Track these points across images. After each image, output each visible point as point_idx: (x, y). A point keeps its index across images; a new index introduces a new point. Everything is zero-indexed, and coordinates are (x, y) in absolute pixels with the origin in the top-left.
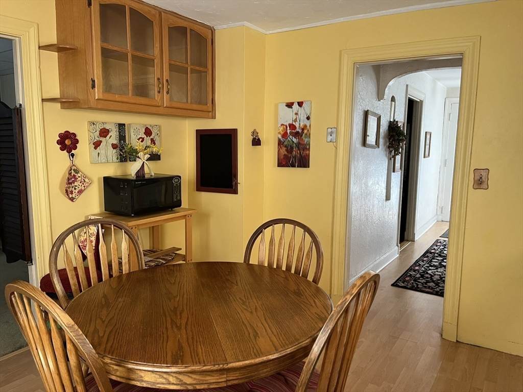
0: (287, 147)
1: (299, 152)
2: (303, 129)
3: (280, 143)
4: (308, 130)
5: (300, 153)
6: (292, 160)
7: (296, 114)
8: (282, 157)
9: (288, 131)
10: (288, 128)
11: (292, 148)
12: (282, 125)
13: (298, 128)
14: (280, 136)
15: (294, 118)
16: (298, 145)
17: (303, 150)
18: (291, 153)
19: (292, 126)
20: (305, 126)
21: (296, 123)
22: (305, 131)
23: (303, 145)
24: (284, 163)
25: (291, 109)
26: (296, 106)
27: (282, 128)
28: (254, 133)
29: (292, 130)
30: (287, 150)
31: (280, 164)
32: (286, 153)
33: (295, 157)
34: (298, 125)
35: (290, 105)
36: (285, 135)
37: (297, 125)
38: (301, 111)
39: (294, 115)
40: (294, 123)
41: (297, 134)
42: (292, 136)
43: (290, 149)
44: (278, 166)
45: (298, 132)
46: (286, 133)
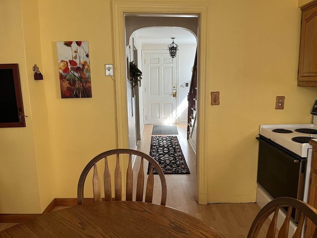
0: (70, 81)
1: (81, 84)
2: (84, 65)
3: (62, 77)
4: (88, 66)
5: (83, 85)
6: (76, 92)
7: (76, 52)
8: (65, 89)
9: (69, 67)
10: (69, 64)
11: (74, 81)
12: (62, 61)
13: (78, 64)
14: (61, 71)
15: (74, 55)
16: (80, 79)
17: (86, 83)
18: (74, 86)
19: (72, 63)
20: (86, 62)
21: (77, 59)
22: (86, 67)
23: (85, 78)
24: (68, 95)
25: (70, 47)
26: (74, 45)
27: (62, 64)
28: (35, 68)
29: (73, 66)
30: (70, 84)
31: (64, 96)
32: (69, 86)
33: (78, 89)
34: (79, 62)
35: (68, 44)
36: (66, 70)
37: (77, 61)
38: (80, 49)
39: (73, 52)
40: (74, 60)
41: (78, 70)
42: (74, 71)
43: (72, 82)
44: (62, 98)
45: (79, 68)
46: (67, 68)
